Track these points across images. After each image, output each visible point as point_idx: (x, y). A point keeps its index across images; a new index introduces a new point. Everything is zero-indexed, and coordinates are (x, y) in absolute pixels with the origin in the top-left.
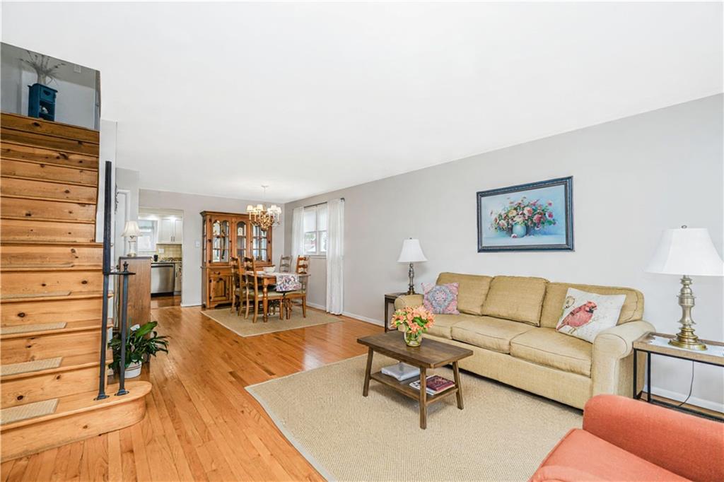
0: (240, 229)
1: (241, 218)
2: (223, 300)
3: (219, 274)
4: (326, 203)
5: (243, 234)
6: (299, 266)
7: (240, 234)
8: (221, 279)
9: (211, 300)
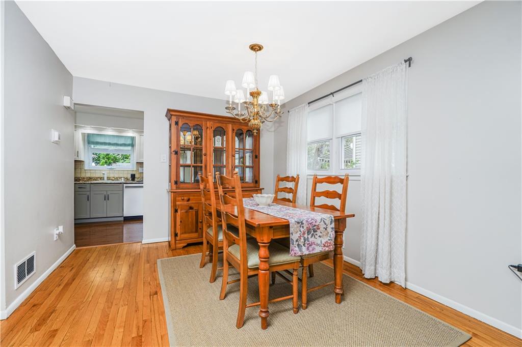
0: (218, 138)
1: (220, 122)
2: (193, 237)
3: (188, 200)
4: (361, 81)
5: (222, 144)
6: (315, 194)
7: (218, 144)
8: (191, 208)
9: (178, 238)
